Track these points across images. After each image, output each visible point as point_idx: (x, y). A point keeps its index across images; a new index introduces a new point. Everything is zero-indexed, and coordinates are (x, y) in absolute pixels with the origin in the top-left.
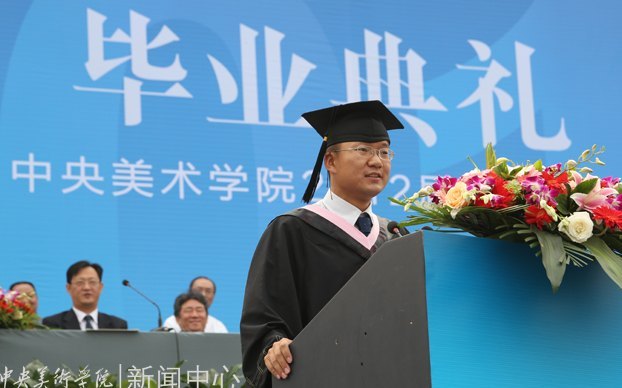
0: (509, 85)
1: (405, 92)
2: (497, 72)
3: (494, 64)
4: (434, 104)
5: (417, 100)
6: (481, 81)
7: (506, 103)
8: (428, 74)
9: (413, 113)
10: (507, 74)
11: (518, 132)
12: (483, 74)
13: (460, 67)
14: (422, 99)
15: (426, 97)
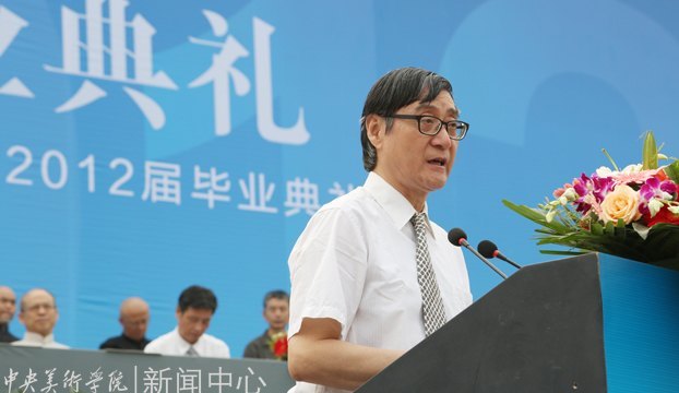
0: (246, 65)
1: (130, 63)
2: (233, 49)
3: (231, 40)
4: (163, 81)
5: (144, 74)
6: (217, 59)
7: (243, 87)
8: (158, 45)
9: (140, 88)
10: (244, 53)
11: (253, 120)
12: (218, 50)
13: (193, 40)
14: (149, 72)
15: (155, 71)
